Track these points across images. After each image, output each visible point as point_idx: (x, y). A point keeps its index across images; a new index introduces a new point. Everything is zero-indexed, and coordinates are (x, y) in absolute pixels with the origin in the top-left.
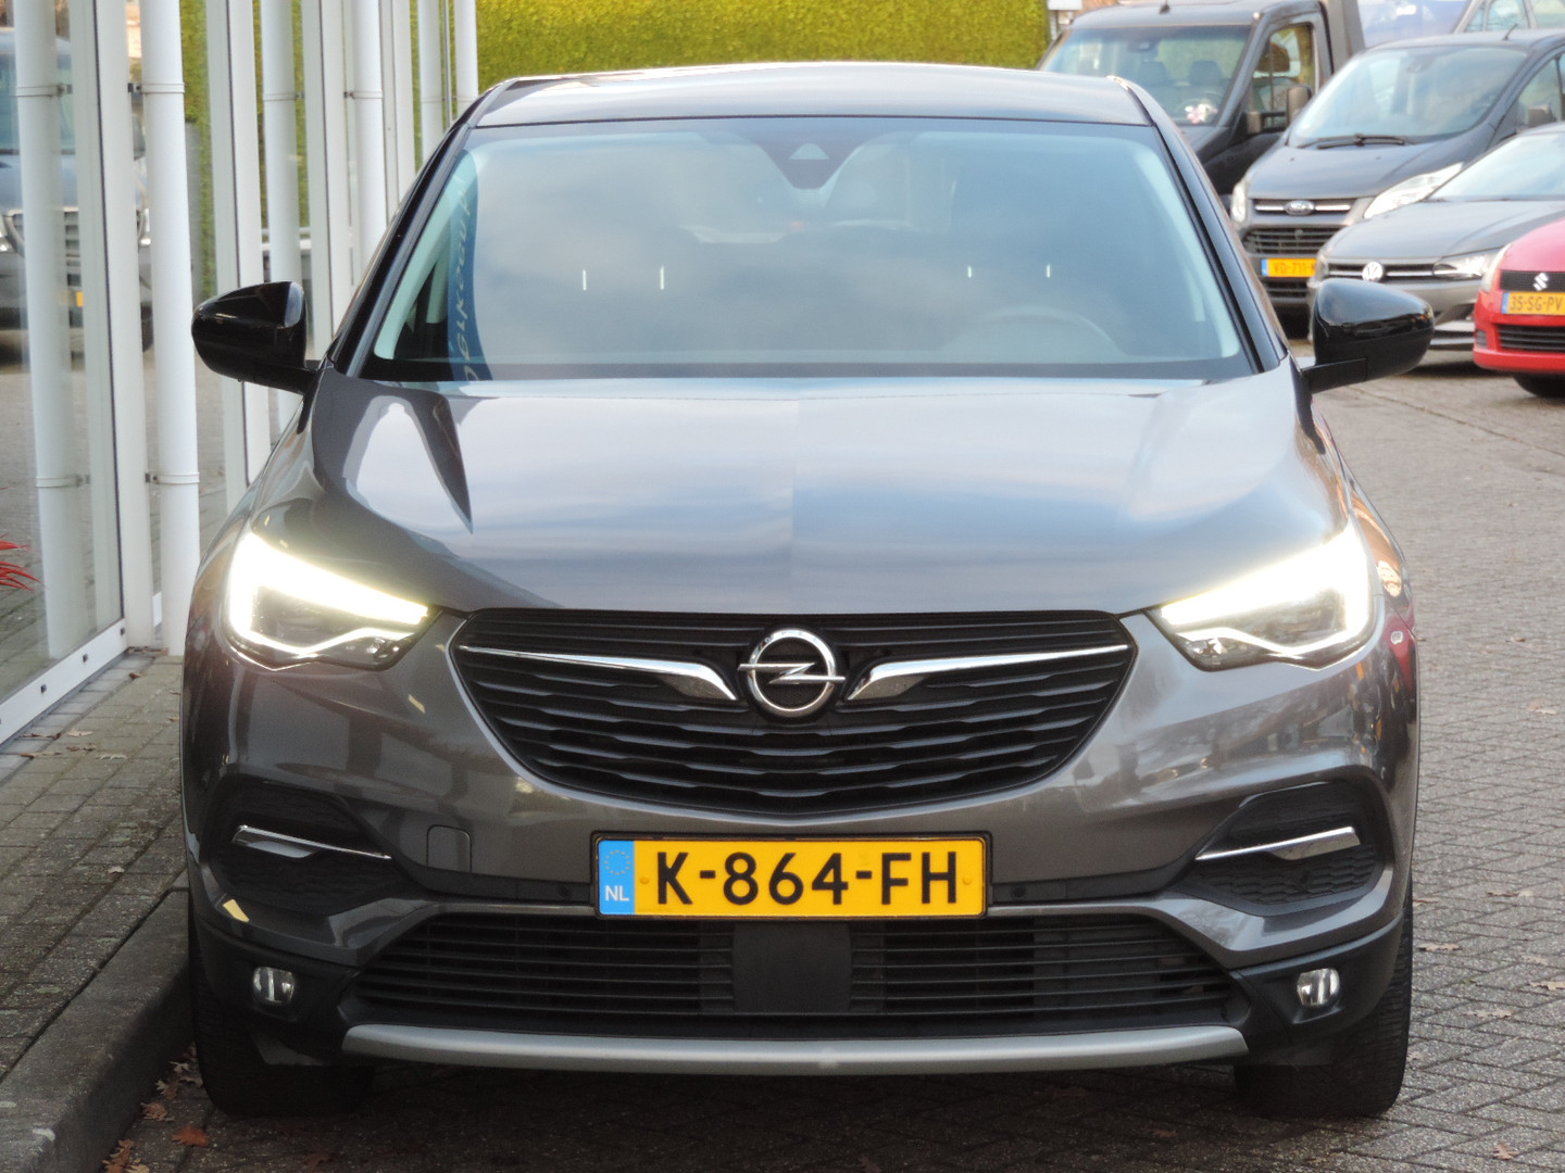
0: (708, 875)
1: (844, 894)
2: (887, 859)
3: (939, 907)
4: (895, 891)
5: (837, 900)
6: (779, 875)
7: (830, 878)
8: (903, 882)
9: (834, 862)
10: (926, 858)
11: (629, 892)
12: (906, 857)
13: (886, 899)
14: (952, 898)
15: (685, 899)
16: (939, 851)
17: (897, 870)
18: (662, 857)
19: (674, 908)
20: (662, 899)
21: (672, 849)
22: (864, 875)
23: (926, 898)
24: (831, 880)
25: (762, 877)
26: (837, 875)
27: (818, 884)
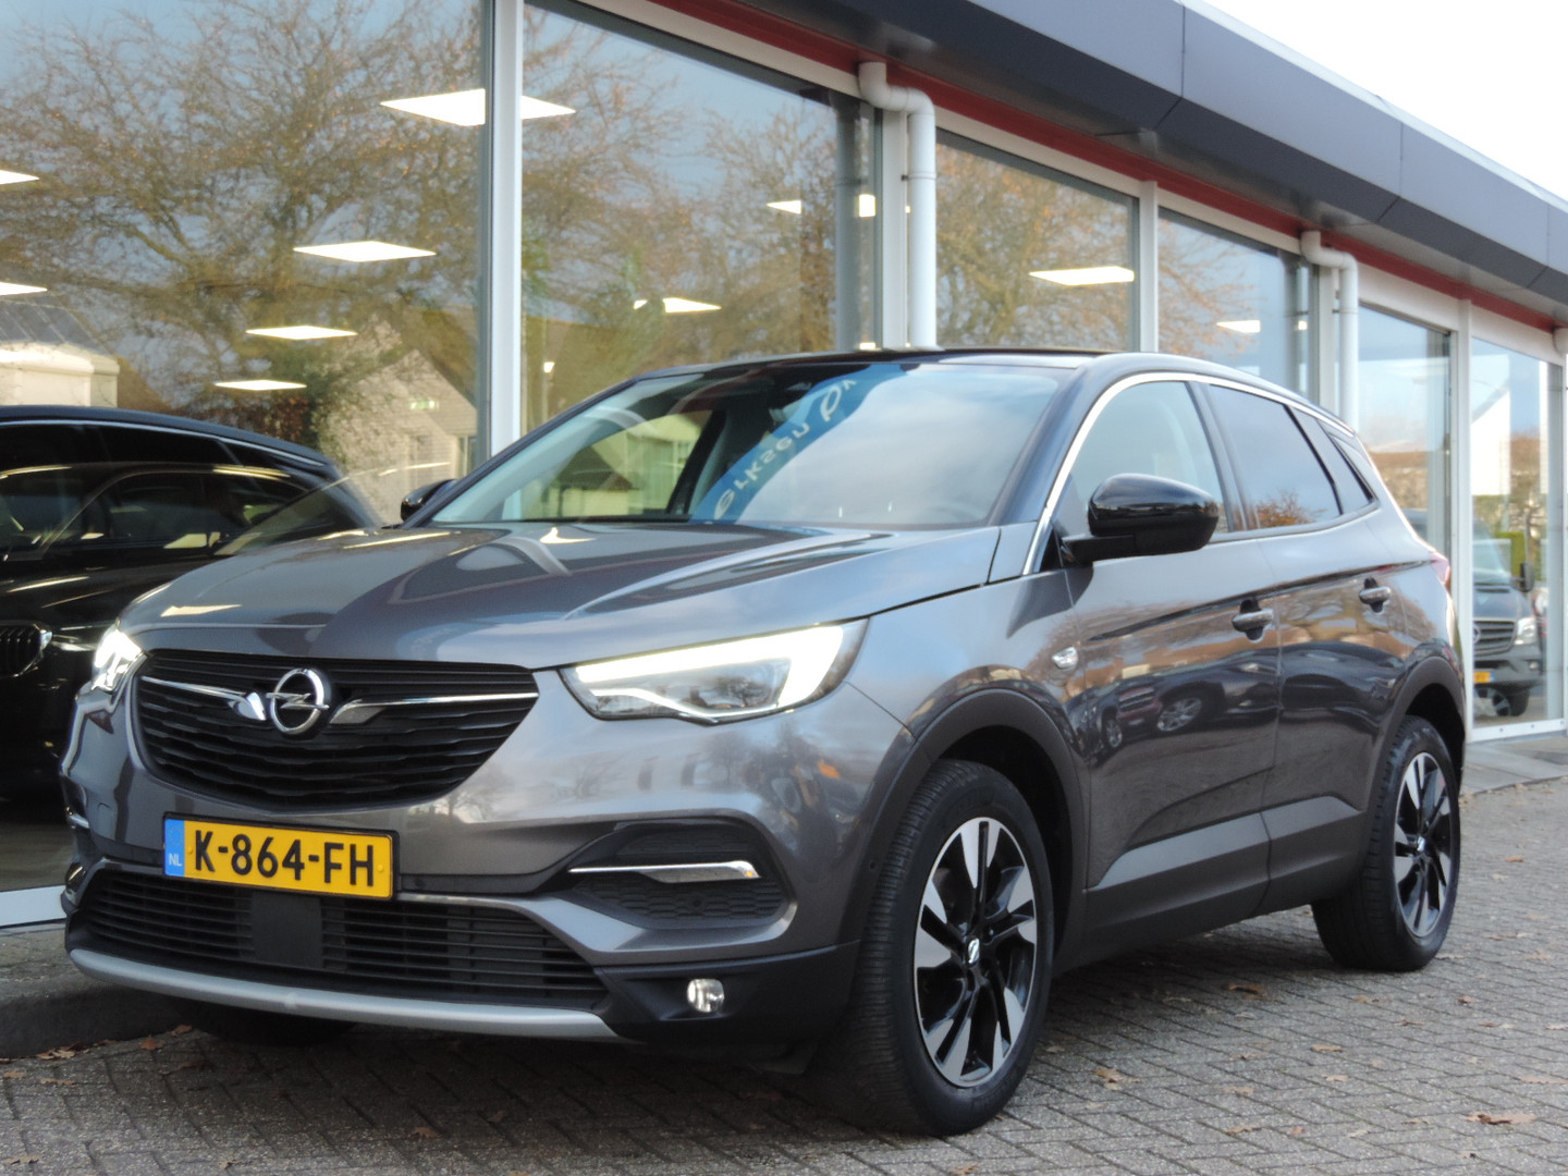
0: (223, 850)
1: (303, 873)
2: (329, 847)
3: (361, 890)
4: (334, 873)
5: (298, 877)
6: (264, 854)
7: (293, 860)
8: (338, 867)
9: (296, 848)
10: (353, 848)
11: (181, 860)
12: (339, 847)
13: (328, 879)
14: (370, 882)
15: (211, 868)
16: (362, 842)
17: (336, 856)
18: (198, 834)
19: (204, 875)
20: (198, 867)
21: (205, 827)
22: (314, 858)
23: (353, 881)
24: (294, 861)
25: (254, 854)
26: (298, 858)
27: (287, 864)
